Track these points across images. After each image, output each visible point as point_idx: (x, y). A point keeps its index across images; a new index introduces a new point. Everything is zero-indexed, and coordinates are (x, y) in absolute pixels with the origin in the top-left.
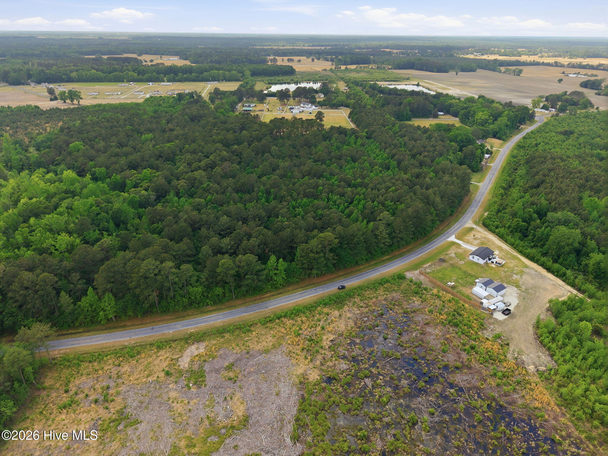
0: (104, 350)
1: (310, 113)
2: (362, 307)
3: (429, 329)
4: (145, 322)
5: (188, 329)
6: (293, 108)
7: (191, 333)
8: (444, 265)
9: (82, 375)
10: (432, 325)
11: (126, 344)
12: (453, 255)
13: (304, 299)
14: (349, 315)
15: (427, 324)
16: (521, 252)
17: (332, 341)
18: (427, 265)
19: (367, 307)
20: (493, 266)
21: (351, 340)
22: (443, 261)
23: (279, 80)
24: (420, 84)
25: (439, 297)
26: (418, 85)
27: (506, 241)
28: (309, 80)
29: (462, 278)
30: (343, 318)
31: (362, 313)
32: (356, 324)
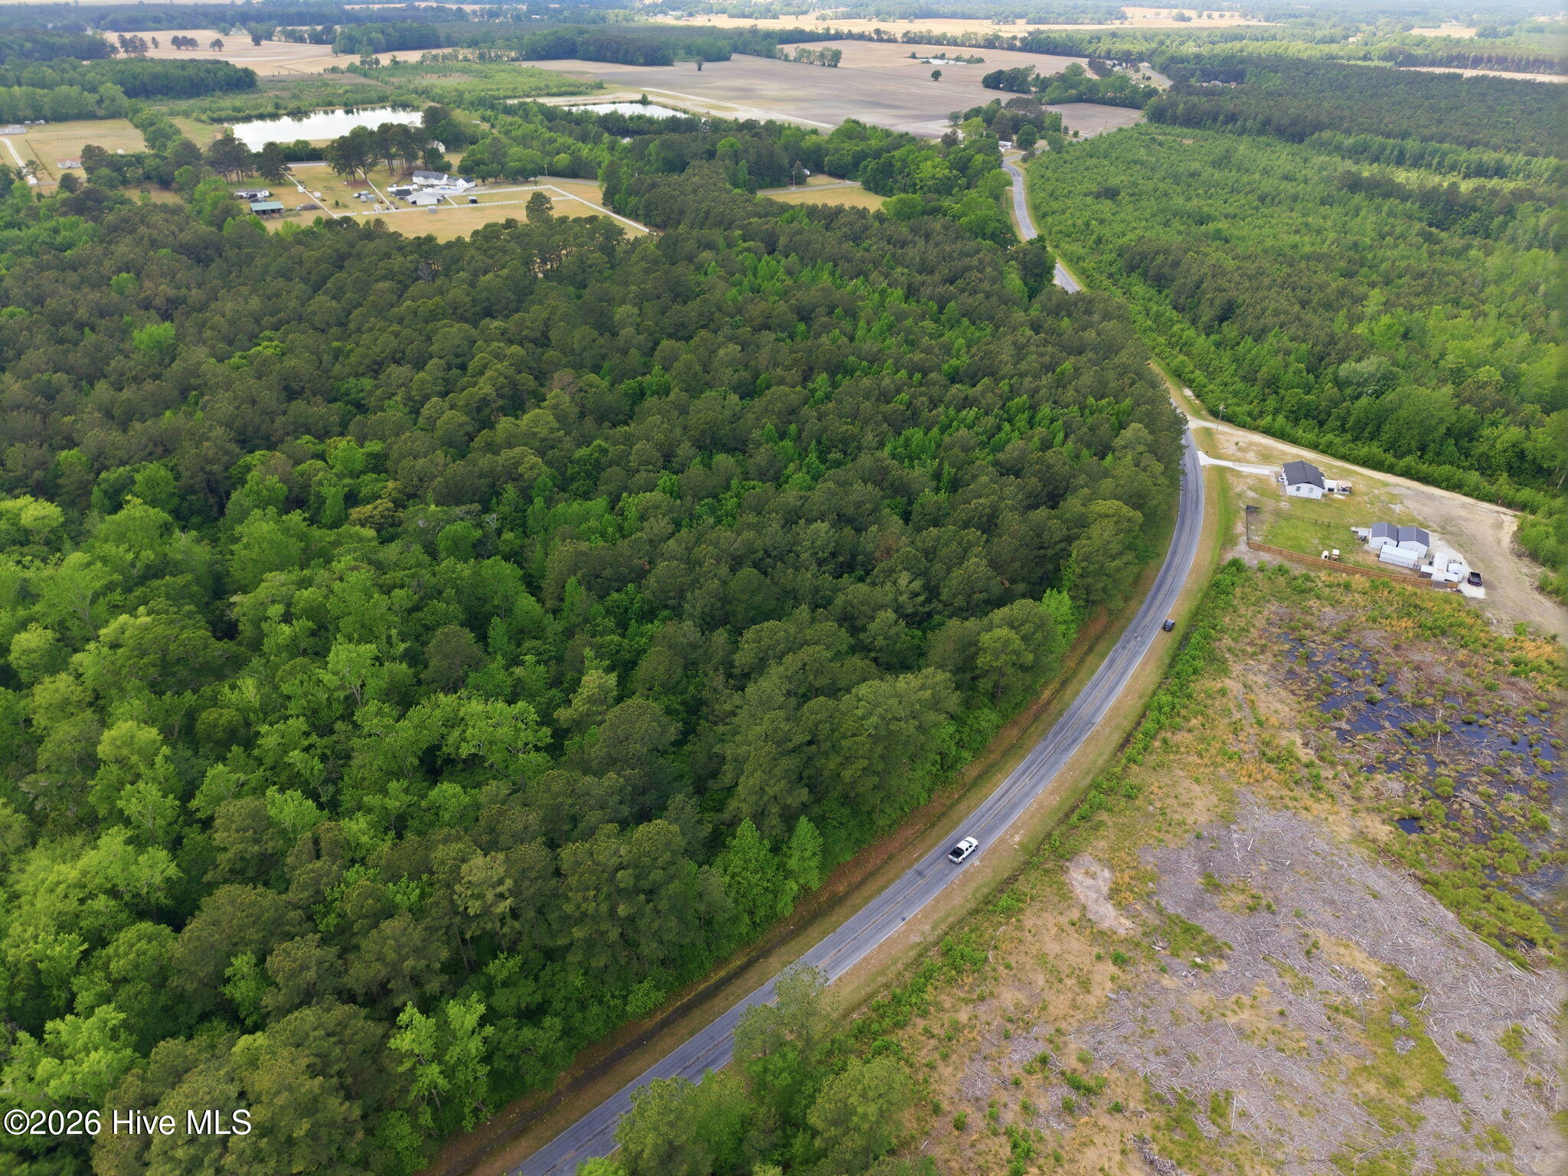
0: (881, 980)
1: (474, 201)
2: (1254, 654)
3: (1416, 657)
4: (870, 866)
5: (1001, 841)
6: (408, 192)
7: (1021, 844)
8: (1267, 517)
9: (932, 1067)
10: (1404, 646)
11: (916, 938)
12: (1251, 494)
13: (1136, 677)
14: (1261, 680)
15: (1397, 647)
16: (1344, 458)
17: (1306, 745)
18: (1240, 528)
19: (1263, 652)
20: (1337, 496)
21: (1332, 729)
22: (1251, 510)
23: (235, 109)
24: (650, 98)
25: (1347, 587)
26: (644, 102)
27: (1294, 441)
28: (331, 104)
29: (1328, 537)
30: (1256, 689)
31: (1273, 667)
32: (1293, 692)
